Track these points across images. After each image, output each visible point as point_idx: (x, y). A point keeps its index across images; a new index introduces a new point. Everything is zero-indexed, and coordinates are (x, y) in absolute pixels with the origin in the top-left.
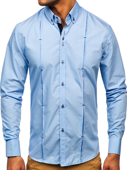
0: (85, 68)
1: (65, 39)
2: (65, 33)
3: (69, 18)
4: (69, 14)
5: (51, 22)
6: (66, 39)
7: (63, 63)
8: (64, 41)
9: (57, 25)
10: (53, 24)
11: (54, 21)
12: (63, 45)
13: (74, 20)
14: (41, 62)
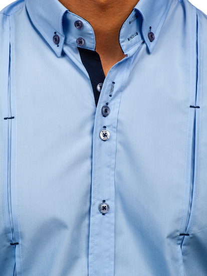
0: (194, 230)
1: (112, 114)
2: (115, 90)
3: (134, 27)
4: (133, 13)
5: (54, 46)
6: (116, 110)
7: (104, 209)
8: (107, 121)
9: (77, 58)
10: (63, 54)
11: (65, 43)
12: (105, 135)
13: (151, 37)
14: (10, 211)
